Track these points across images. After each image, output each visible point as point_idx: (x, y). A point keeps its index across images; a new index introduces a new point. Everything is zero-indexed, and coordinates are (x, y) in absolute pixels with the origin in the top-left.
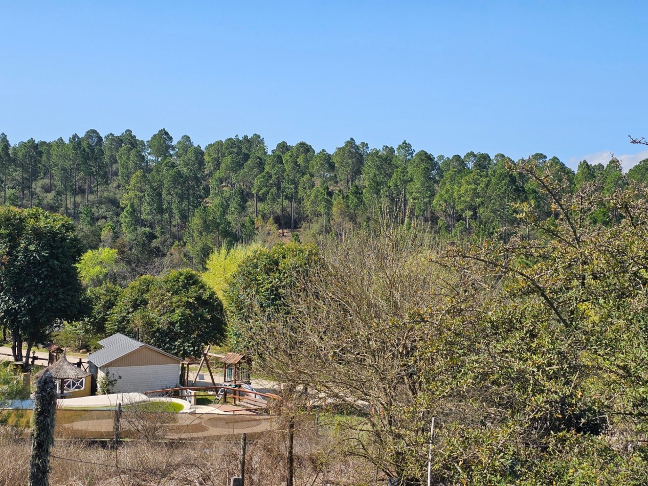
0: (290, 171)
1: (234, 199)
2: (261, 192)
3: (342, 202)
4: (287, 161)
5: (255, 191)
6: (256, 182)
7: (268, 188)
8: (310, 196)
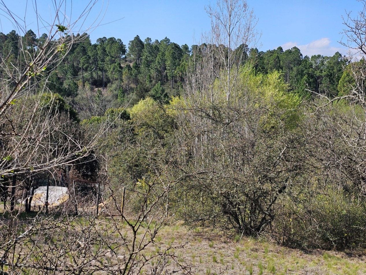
0: (100, 54)
1: (69, 71)
2: (84, 67)
3: (128, 72)
4: (99, 48)
5: (81, 66)
6: (82, 61)
7: (88, 64)
8: (110, 69)
